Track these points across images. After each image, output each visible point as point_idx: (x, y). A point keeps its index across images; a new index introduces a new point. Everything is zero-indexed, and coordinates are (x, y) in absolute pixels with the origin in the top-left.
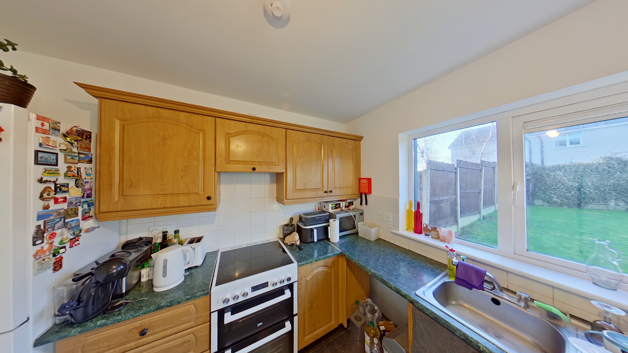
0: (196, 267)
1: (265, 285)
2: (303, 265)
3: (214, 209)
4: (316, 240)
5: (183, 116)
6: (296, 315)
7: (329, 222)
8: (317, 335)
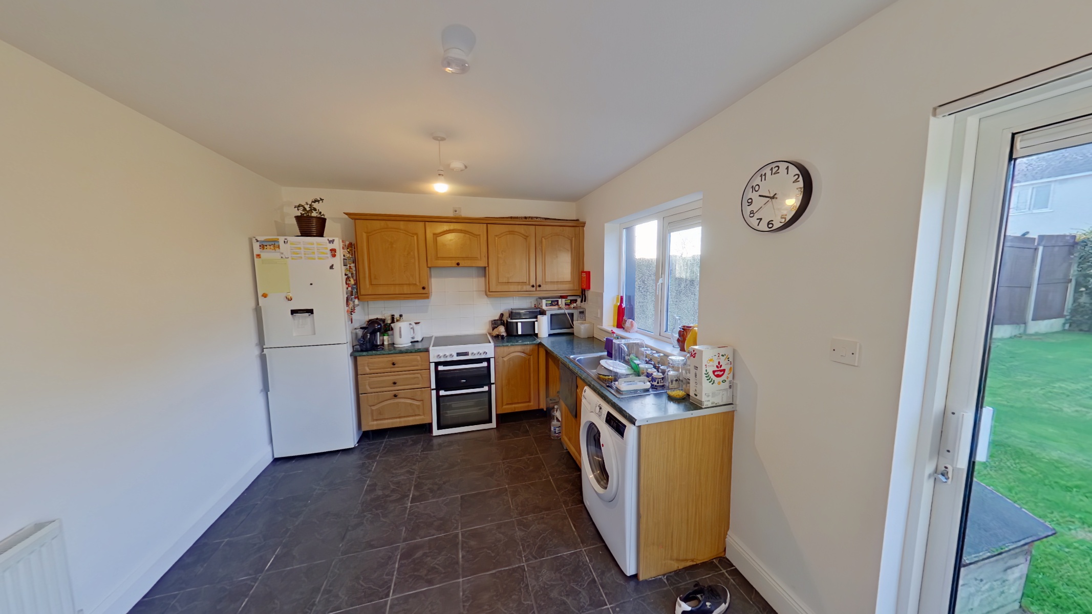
0: (417, 341)
1: (466, 354)
2: (500, 346)
3: (428, 297)
4: (520, 333)
5: (402, 225)
6: (493, 384)
7: (536, 317)
8: (515, 408)
